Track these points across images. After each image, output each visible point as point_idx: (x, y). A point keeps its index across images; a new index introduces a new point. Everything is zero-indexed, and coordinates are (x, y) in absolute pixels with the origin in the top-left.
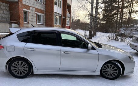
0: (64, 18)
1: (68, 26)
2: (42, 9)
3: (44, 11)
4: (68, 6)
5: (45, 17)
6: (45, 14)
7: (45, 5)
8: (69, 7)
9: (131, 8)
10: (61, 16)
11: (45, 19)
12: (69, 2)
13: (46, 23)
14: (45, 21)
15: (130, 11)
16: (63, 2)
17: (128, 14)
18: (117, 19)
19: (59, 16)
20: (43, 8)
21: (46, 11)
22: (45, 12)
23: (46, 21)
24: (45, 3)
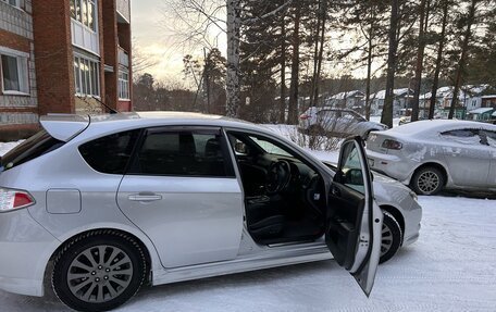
0: (111, 69)
1: (125, 100)
2: (19, 31)
3: (29, 41)
4: (118, 24)
5: (32, 65)
6: (35, 51)
7: (29, 18)
8: (125, 28)
9: (319, 44)
10: (97, 61)
11: (33, 75)
12: (120, 9)
13: (38, 88)
14: (33, 84)
15: (316, 53)
16: (101, 7)
17: (311, 64)
18: (283, 76)
19: (92, 63)
20: (23, 28)
21: (35, 41)
22: (32, 45)
23: (38, 79)
24: (29, 8)
